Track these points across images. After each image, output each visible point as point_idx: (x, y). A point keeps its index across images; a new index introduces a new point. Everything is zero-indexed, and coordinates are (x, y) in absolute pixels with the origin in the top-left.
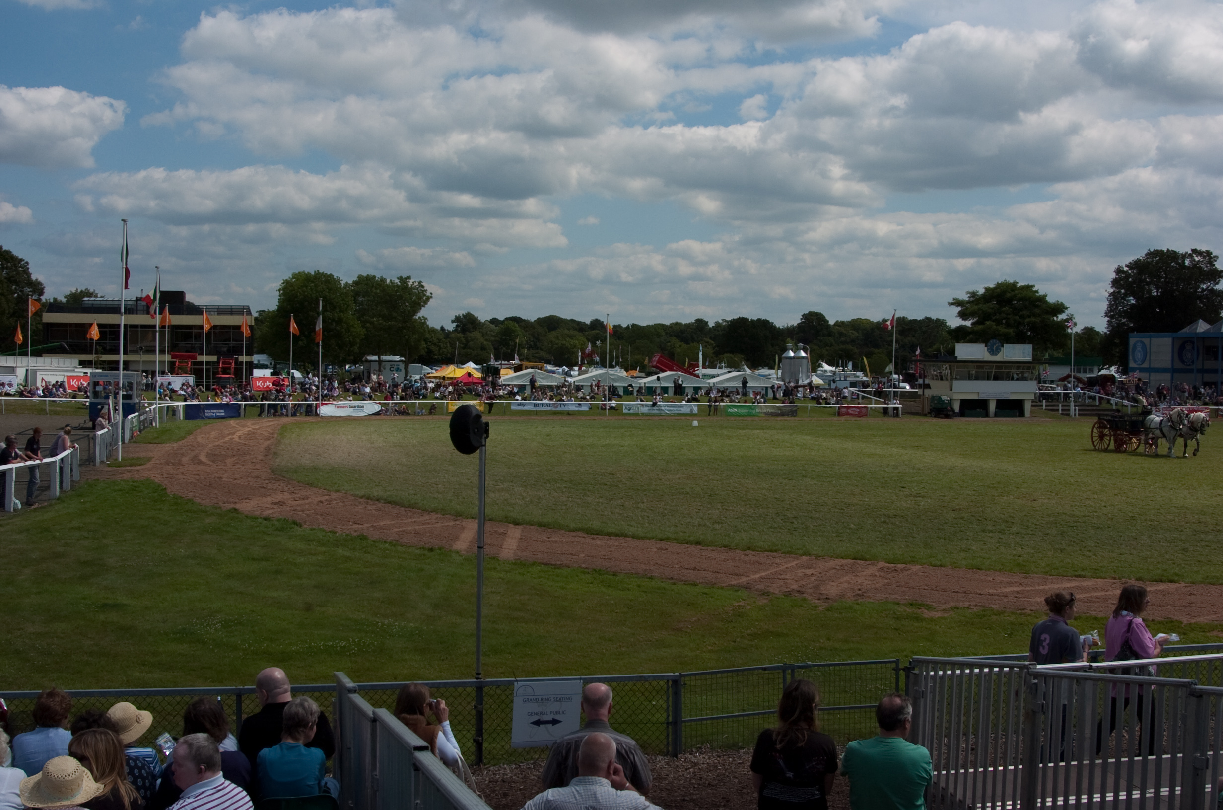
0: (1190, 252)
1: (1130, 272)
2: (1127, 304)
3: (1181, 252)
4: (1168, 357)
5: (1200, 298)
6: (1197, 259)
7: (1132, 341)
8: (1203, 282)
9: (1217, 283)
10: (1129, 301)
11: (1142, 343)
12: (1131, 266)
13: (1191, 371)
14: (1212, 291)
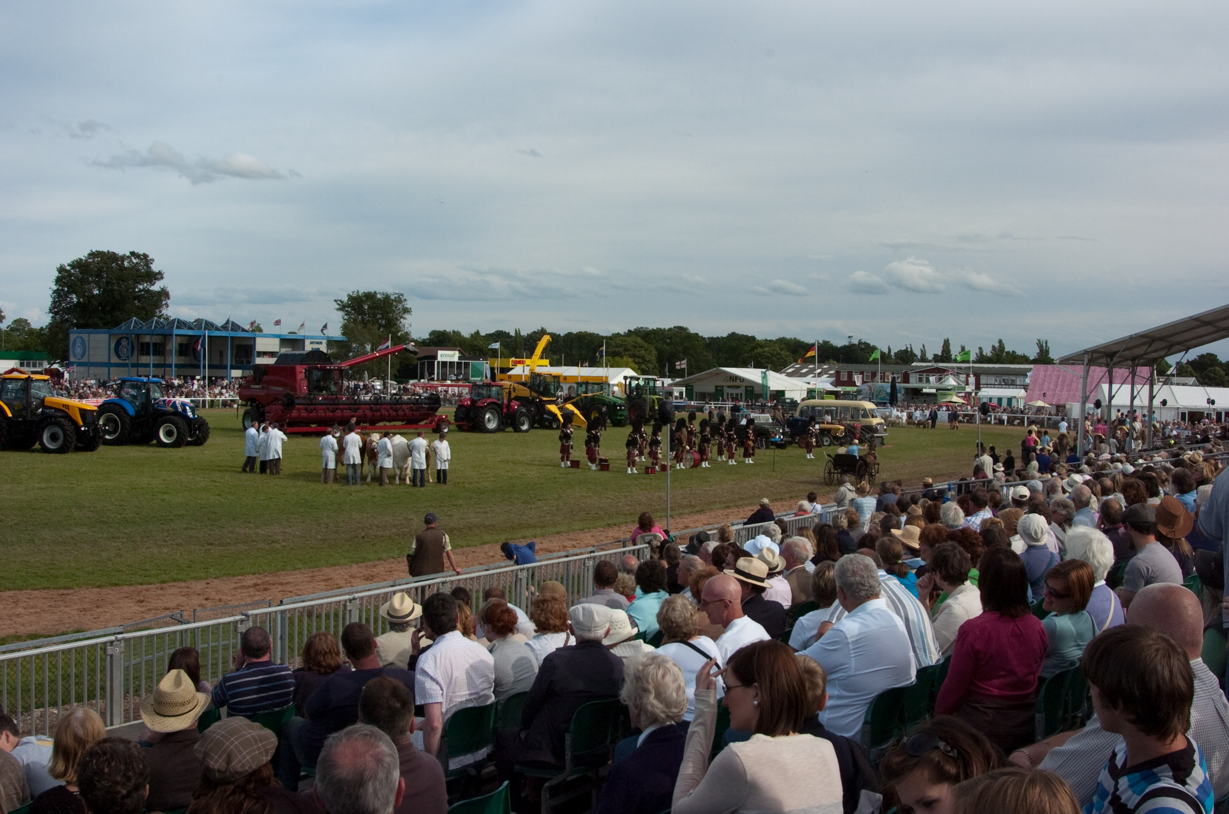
0: (128, 254)
1: (72, 271)
2: (71, 302)
3: (121, 254)
4: (107, 353)
5: (136, 298)
6: (135, 261)
7: (72, 337)
8: (139, 283)
9: (153, 285)
10: (72, 298)
11: (81, 338)
12: (73, 265)
13: (126, 365)
14: (148, 291)
